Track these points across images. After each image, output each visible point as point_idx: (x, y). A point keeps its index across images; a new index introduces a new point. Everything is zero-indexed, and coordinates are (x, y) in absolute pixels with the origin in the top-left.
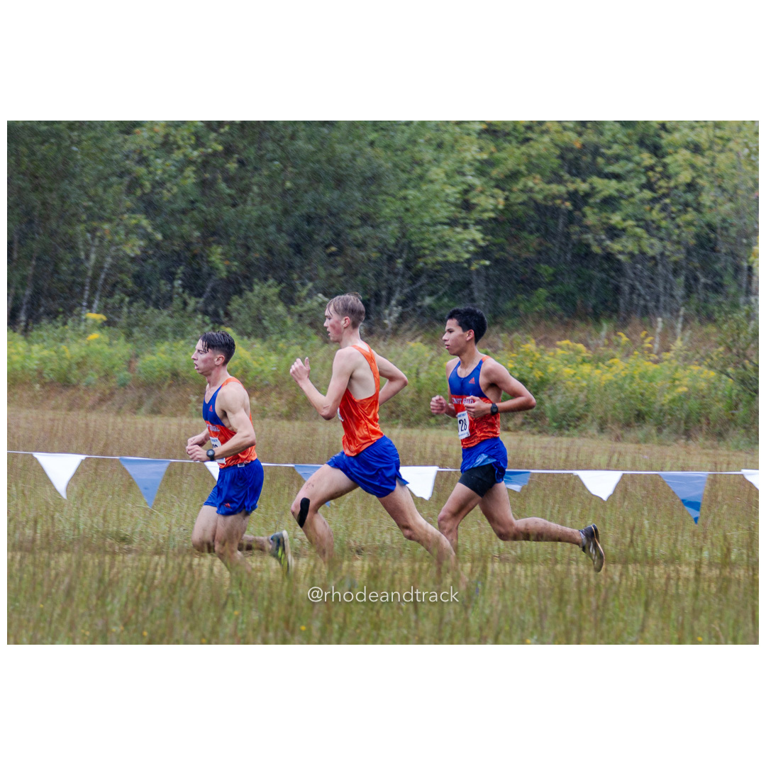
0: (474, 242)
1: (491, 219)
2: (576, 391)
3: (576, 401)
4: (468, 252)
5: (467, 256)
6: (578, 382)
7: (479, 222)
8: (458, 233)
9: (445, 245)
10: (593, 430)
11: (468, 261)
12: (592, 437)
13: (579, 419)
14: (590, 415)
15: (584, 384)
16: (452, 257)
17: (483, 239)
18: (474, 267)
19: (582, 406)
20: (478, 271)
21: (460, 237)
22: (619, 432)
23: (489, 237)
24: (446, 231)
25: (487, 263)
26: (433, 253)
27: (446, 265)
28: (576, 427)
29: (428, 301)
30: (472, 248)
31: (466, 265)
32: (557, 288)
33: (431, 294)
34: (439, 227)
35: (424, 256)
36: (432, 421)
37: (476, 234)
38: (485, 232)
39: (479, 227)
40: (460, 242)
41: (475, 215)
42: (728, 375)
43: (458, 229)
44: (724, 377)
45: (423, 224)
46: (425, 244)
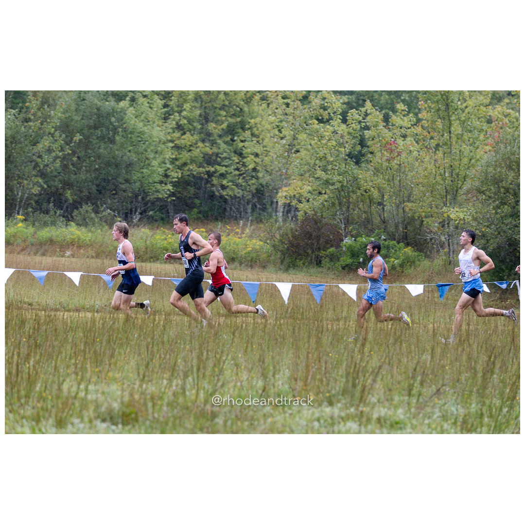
0: (169, 190)
1: (176, 182)
4: (167, 194)
5: (166, 196)
7: (171, 182)
9: (158, 191)
11: (167, 198)
16: (160, 196)
17: (173, 189)
18: (169, 200)
20: (171, 202)
21: (164, 188)
23: (175, 188)
24: (158, 186)
25: (174, 198)
26: (153, 194)
27: (158, 199)
29: (151, 213)
30: (168, 192)
31: (165, 199)
32: (201, 209)
33: (153, 210)
34: (156, 184)
35: (150, 195)
36: (152, 260)
37: (170, 187)
38: (173, 186)
39: (171, 184)
40: (163, 190)
41: (170, 180)
42: (268, 244)
43: (163, 185)
44: (266, 244)
45: (149, 183)
46: (150, 191)
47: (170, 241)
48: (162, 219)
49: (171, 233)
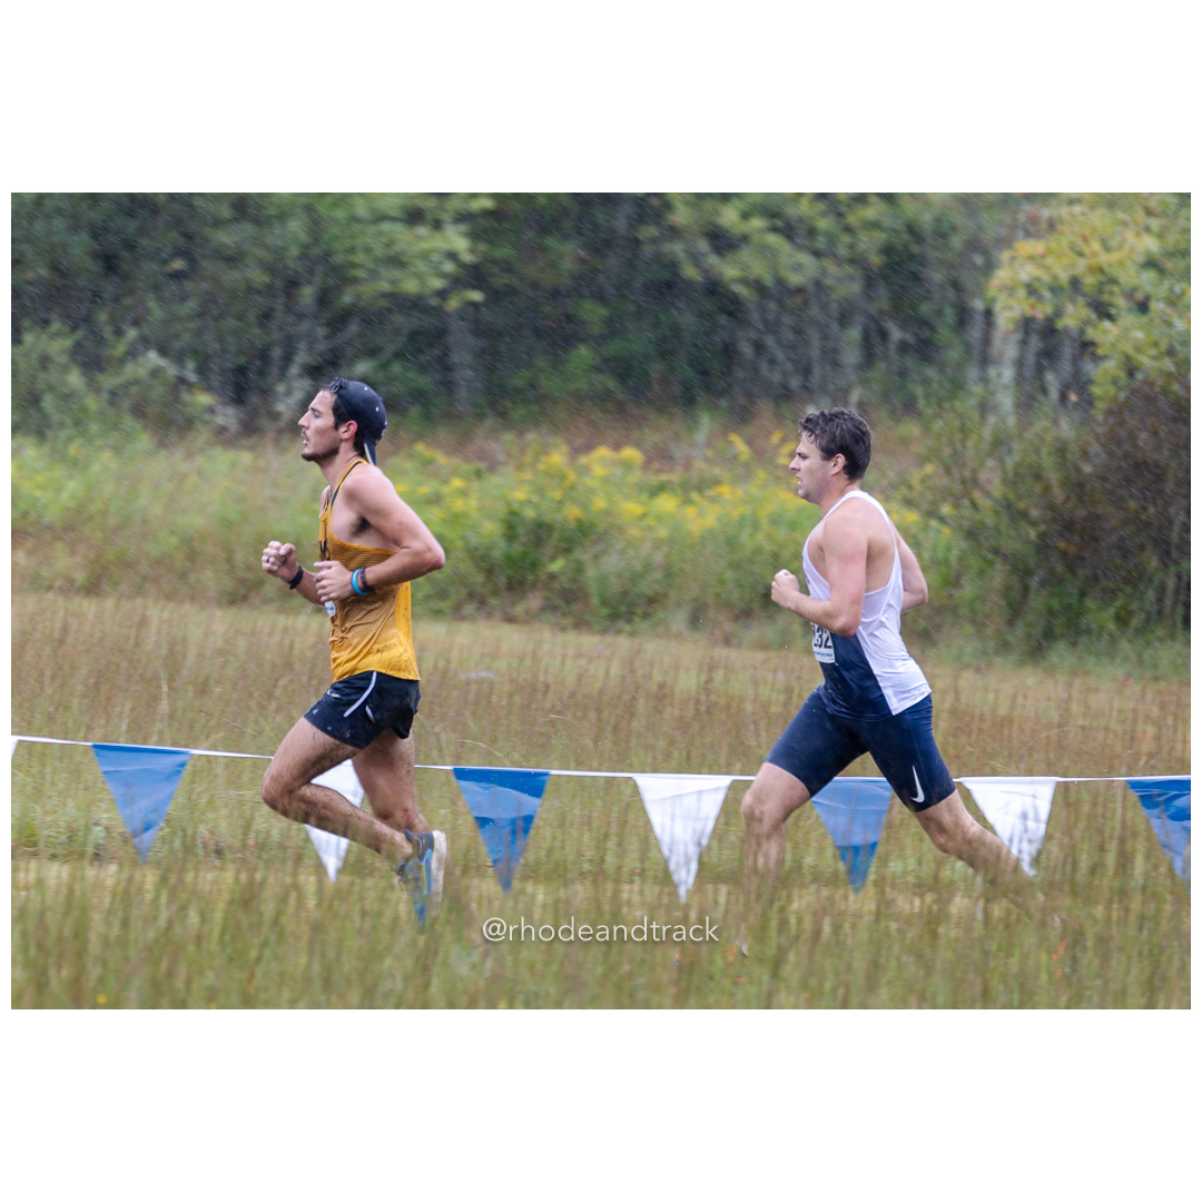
0: (452, 256)
1: (487, 213)
2: (646, 548)
3: (648, 567)
4: (443, 275)
5: (438, 283)
6: (650, 528)
8: (420, 238)
9: (397, 261)
10: (679, 621)
11: (442, 294)
12: (678, 637)
13: (652, 601)
14: (673, 595)
15: (663, 533)
16: (410, 286)
17: (472, 251)
18: (453, 304)
19: (658, 576)
20: (461, 314)
21: (425, 245)
22: (729, 626)
23: (482, 247)
24: (398, 231)
25: (478, 296)
26: (374, 274)
27: (398, 301)
28: (646, 616)
30: (449, 267)
31: (434, 302)
32: (614, 347)
33: (372, 352)
34: (386, 226)
35: (355, 281)
37: (457, 240)
38: (475, 236)
39: (463, 228)
40: (425, 255)
41: (455, 203)
42: (942, 519)
43: (422, 230)
44: (934, 523)
45: (355, 219)
46: (359, 258)
47: (459, 505)
48: (419, 396)
49: (467, 467)
